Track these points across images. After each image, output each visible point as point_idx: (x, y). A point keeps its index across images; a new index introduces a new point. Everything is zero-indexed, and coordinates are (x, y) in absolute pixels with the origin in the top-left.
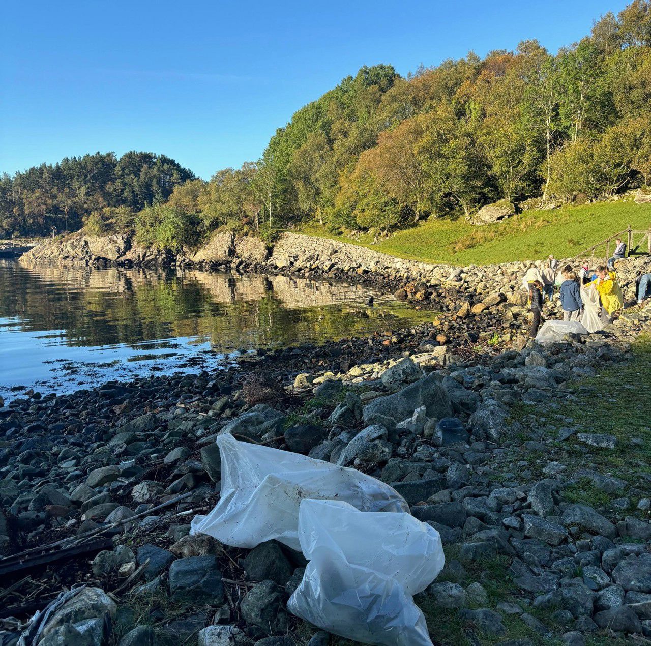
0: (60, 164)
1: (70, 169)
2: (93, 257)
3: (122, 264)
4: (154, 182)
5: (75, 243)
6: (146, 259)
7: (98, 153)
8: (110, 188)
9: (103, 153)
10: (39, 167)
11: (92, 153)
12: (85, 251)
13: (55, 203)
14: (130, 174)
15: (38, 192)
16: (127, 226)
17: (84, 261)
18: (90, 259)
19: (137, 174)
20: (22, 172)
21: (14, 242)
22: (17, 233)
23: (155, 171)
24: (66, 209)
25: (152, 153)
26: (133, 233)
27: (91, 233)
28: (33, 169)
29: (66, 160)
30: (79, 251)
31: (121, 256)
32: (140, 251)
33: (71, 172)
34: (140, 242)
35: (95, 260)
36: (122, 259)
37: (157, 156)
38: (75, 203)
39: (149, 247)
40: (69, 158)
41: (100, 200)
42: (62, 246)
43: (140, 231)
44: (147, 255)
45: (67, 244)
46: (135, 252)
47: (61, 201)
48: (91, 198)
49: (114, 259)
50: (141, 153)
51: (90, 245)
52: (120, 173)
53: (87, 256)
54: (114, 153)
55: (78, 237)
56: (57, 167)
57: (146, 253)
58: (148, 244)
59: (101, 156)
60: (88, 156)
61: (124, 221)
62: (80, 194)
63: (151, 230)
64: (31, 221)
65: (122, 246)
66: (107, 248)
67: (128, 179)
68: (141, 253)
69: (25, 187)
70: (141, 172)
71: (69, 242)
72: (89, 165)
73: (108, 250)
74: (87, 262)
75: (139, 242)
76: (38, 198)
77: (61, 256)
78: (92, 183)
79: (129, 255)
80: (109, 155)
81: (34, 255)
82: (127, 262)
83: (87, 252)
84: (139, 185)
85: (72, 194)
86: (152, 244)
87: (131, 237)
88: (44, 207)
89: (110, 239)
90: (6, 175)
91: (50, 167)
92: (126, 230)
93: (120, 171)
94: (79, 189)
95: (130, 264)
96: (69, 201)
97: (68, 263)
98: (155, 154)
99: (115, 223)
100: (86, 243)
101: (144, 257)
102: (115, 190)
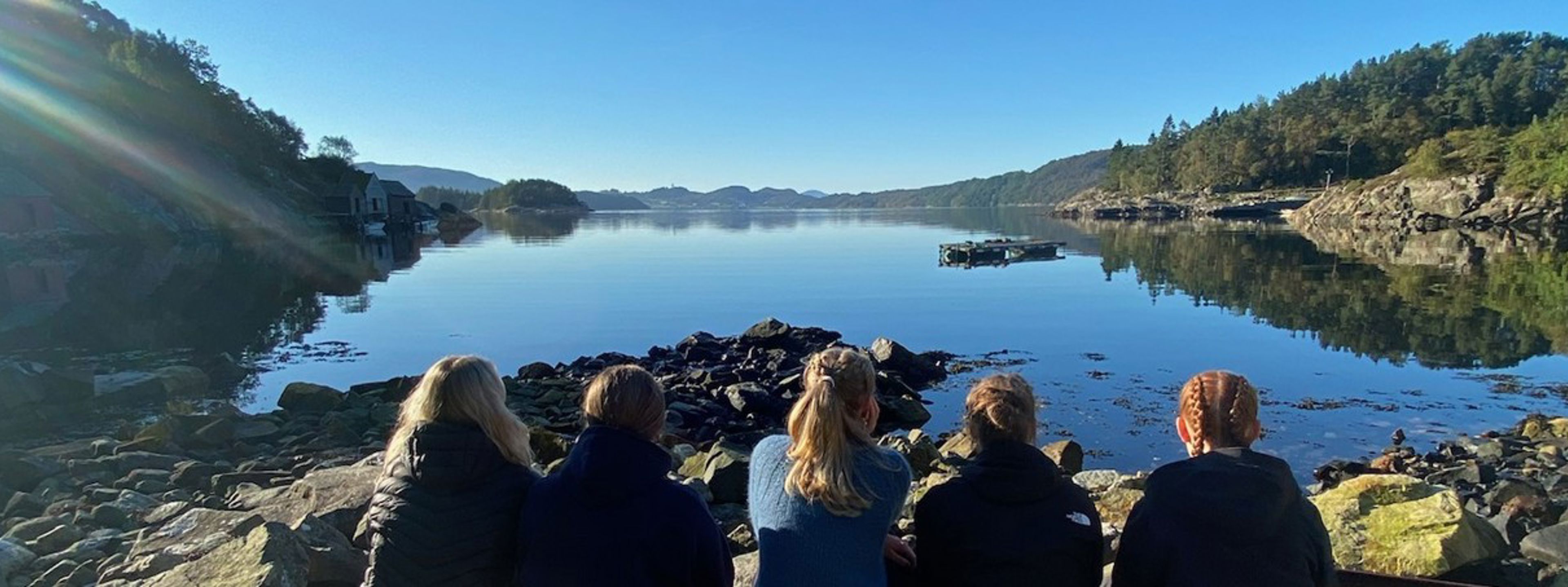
0: (1348, 72)
1: (1364, 79)
2: (1416, 214)
3: (1471, 224)
4: (1523, 83)
5: (1386, 191)
6: (1521, 215)
7: (1418, 45)
8: (1433, 101)
9: (1426, 45)
10: (1314, 80)
11: (1406, 48)
12: (1402, 204)
13: (1333, 133)
14: (1475, 75)
15: (1308, 120)
16: (1490, 161)
17: (1399, 220)
18: (1411, 216)
19: (1488, 74)
20: (1288, 91)
21: (1268, 196)
22: (1268, 183)
23: (1527, 63)
24: (1350, 143)
25: (1524, 32)
26: (1500, 171)
27: (1417, 173)
28: (1304, 86)
29: (1359, 65)
30: (1390, 204)
31: (1471, 210)
32: (1510, 202)
33: (1366, 83)
34: (1511, 185)
35: (1420, 217)
36: (1471, 215)
37: (1534, 36)
38: (1366, 131)
39: (1529, 195)
40: (1365, 62)
41: (1413, 122)
42: (1361, 197)
43: (1514, 167)
44: (1523, 208)
45: (1372, 193)
46: (1498, 204)
47: (1345, 130)
48: (1396, 122)
49: (1455, 216)
50: (1501, 35)
51: (1414, 194)
52: (1456, 74)
53: (1406, 211)
54: (1447, 41)
55: (1393, 182)
56: (1344, 78)
57: (1521, 205)
58: (1528, 190)
59: (1424, 52)
60: (1398, 52)
61: (1484, 152)
62: (1376, 116)
63: (1538, 164)
64: (1292, 163)
65: (1474, 195)
66: (1445, 198)
67: (1470, 83)
68: (1510, 205)
69: (1289, 114)
70: (1496, 68)
71: (1376, 190)
72: (1399, 68)
73: (1446, 201)
74: (1404, 221)
75: (1508, 187)
76: (1306, 129)
77: (1359, 212)
78: (1401, 96)
79: (1485, 210)
80: (1436, 47)
81: (1312, 212)
82: (1479, 221)
83: (1406, 206)
84: (1490, 92)
85: (1364, 116)
86: (1536, 188)
87: (1495, 179)
88: (1315, 142)
89: (1453, 183)
90: (1261, 98)
91: (1333, 79)
92: (1487, 166)
93: (1455, 71)
94: (1377, 108)
95: (1486, 223)
96: (1357, 130)
97: (1371, 222)
98: (1530, 33)
99: (1465, 157)
100: (1407, 190)
101: (1516, 211)
102: (1442, 104)
